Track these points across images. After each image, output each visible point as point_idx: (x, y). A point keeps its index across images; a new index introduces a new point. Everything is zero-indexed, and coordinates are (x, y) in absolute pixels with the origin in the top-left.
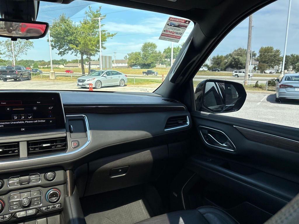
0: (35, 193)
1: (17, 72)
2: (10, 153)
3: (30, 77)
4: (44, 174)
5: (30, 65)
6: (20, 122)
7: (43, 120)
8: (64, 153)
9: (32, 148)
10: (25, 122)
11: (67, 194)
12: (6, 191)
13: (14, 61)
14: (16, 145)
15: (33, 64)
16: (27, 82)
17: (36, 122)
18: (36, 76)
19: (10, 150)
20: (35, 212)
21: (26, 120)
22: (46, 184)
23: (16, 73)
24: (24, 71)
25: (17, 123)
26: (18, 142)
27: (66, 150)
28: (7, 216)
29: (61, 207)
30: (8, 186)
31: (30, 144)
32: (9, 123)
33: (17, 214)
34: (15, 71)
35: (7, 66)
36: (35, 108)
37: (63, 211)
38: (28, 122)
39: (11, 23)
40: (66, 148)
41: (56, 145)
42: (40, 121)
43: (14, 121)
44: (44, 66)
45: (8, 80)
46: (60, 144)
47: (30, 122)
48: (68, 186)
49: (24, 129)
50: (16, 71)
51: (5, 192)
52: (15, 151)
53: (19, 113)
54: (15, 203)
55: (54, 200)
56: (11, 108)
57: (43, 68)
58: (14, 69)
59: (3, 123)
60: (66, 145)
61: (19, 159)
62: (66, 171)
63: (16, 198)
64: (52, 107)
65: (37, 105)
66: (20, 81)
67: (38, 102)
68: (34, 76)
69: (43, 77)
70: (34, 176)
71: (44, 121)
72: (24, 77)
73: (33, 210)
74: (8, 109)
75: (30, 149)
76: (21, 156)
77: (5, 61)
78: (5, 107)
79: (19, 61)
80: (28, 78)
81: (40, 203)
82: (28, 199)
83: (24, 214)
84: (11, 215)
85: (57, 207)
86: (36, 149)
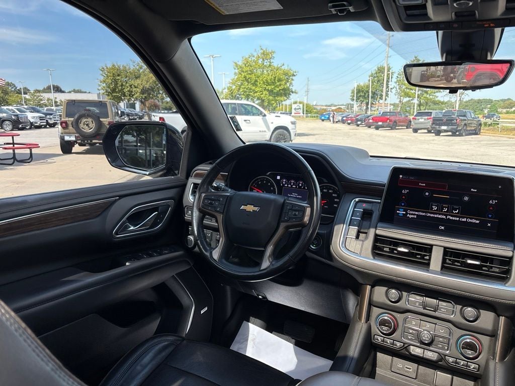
0: (441, 330)
1: (458, 121)
2: (418, 258)
3: (480, 129)
4: (461, 306)
5: (483, 108)
6: (440, 216)
7: (477, 219)
8: (501, 285)
9: (450, 260)
10: (446, 217)
11: (494, 357)
12: (403, 309)
13: (457, 102)
14: (428, 249)
15: (489, 106)
16: (472, 138)
17: (463, 220)
18: (490, 127)
19: (419, 254)
20: (436, 357)
21: (450, 215)
22: (461, 323)
23: (456, 123)
24: (471, 119)
25: (436, 216)
26: (432, 246)
27: (507, 280)
28: (398, 344)
29: (478, 371)
30: (407, 303)
31: (447, 252)
32: (424, 214)
33: (412, 347)
34: (457, 120)
35: (444, 111)
36: (466, 198)
37: (480, 379)
38: (451, 218)
39: (454, 66)
40: (507, 278)
41: (492, 267)
42: (470, 220)
43: (431, 213)
44: (508, 110)
45: (441, 134)
46: (499, 268)
47: (454, 218)
48: (497, 342)
49: (443, 228)
50: (458, 118)
51: (401, 311)
52: (425, 258)
53: (440, 202)
54: (411, 331)
55: (469, 354)
56: (432, 192)
57: (507, 113)
58: (454, 115)
59: (416, 213)
60: (508, 272)
61: (428, 271)
62: (499, 316)
63: (413, 323)
64: (496, 201)
65: (471, 195)
66: (460, 135)
67: (472, 190)
68: (487, 128)
69: (503, 130)
70: (444, 304)
71: (478, 222)
72: (469, 129)
73: (435, 353)
74: (427, 194)
75: (447, 260)
76: (432, 267)
77: (443, 103)
78: (424, 190)
79: (466, 102)
80: (476, 131)
81: (446, 348)
82: (431, 334)
83: (421, 354)
84: (404, 345)
85: (471, 367)
86: (456, 263)
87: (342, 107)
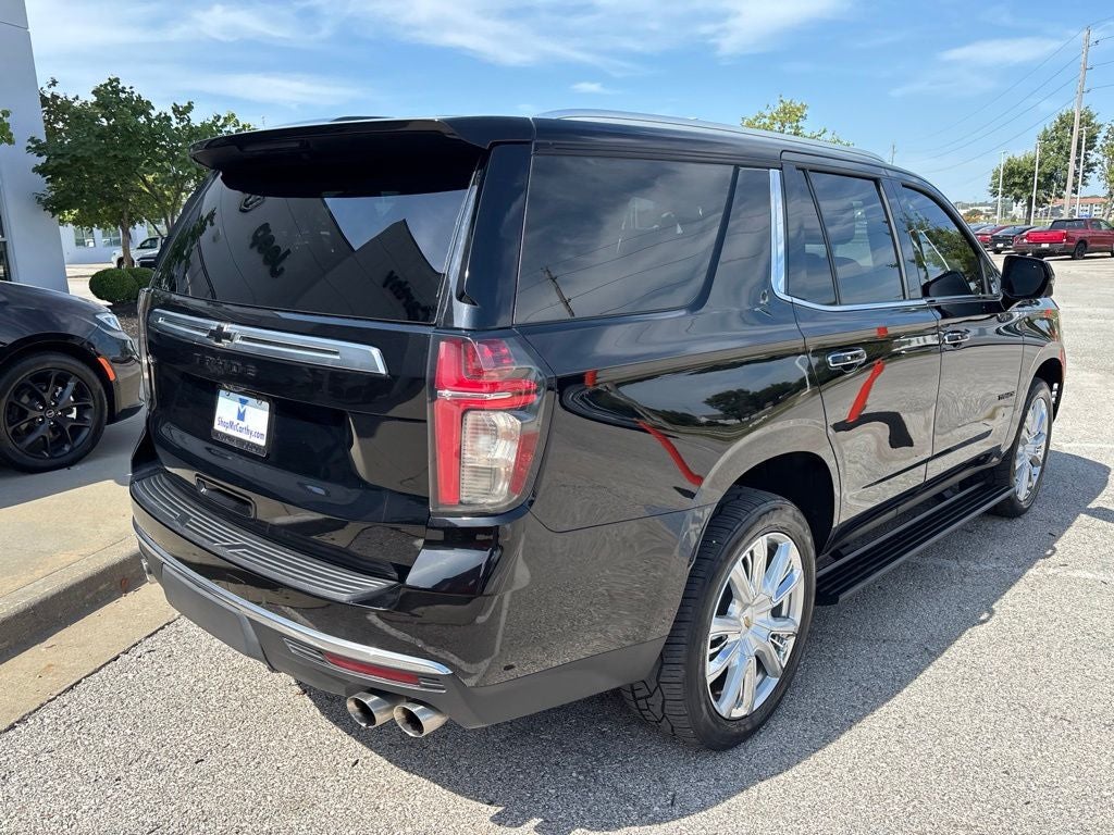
87: (983, 209)
